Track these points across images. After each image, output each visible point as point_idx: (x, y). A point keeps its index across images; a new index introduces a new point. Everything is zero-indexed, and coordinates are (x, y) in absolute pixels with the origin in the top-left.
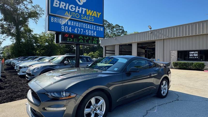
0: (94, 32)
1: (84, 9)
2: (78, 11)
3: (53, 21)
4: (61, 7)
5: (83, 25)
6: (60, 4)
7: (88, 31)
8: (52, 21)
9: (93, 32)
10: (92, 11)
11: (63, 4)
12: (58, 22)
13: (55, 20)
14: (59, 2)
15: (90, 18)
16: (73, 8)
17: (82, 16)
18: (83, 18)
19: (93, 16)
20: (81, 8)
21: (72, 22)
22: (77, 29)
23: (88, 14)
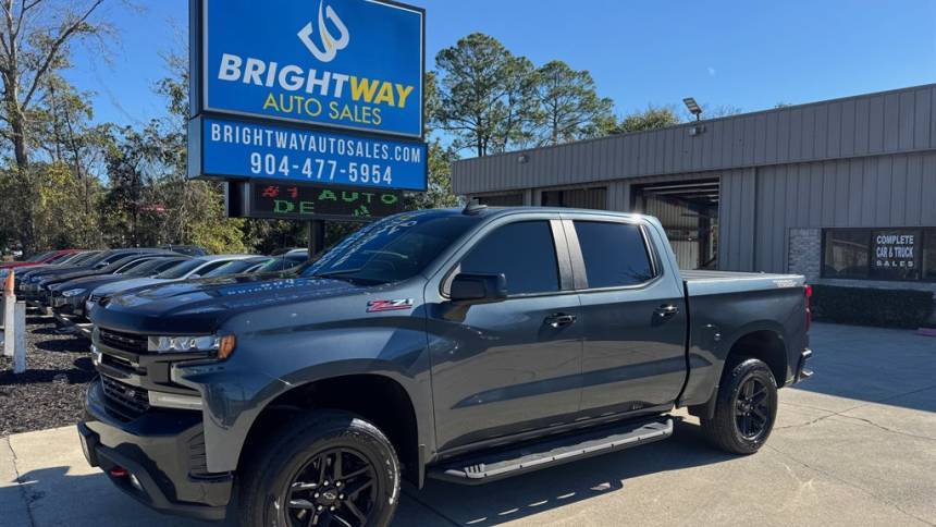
0: (382, 171)
1: (340, 78)
2: (317, 88)
3: (219, 138)
4: (246, 80)
5: (336, 144)
6: (242, 68)
7: (358, 168)
8: (216, 136)
9: (377, 169)
10: (375, 83)
11: (255, 68)
12: (237, 141)
13: (226, 134)
14: (238, 61)
15: (367, 111)
16: (293, 79)
17: (334, 106)
18: (334, 114)
19: (377, 101)
20: (327, 75)
21: (293, 136)
22: (313, 162)
23: (356, 96)
